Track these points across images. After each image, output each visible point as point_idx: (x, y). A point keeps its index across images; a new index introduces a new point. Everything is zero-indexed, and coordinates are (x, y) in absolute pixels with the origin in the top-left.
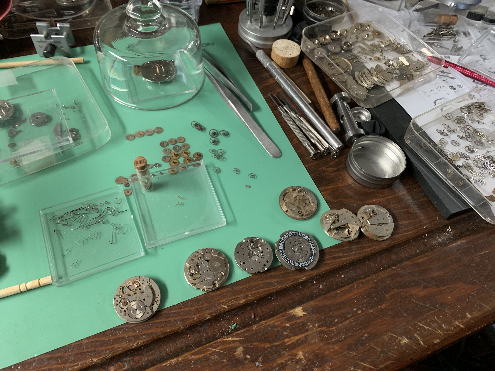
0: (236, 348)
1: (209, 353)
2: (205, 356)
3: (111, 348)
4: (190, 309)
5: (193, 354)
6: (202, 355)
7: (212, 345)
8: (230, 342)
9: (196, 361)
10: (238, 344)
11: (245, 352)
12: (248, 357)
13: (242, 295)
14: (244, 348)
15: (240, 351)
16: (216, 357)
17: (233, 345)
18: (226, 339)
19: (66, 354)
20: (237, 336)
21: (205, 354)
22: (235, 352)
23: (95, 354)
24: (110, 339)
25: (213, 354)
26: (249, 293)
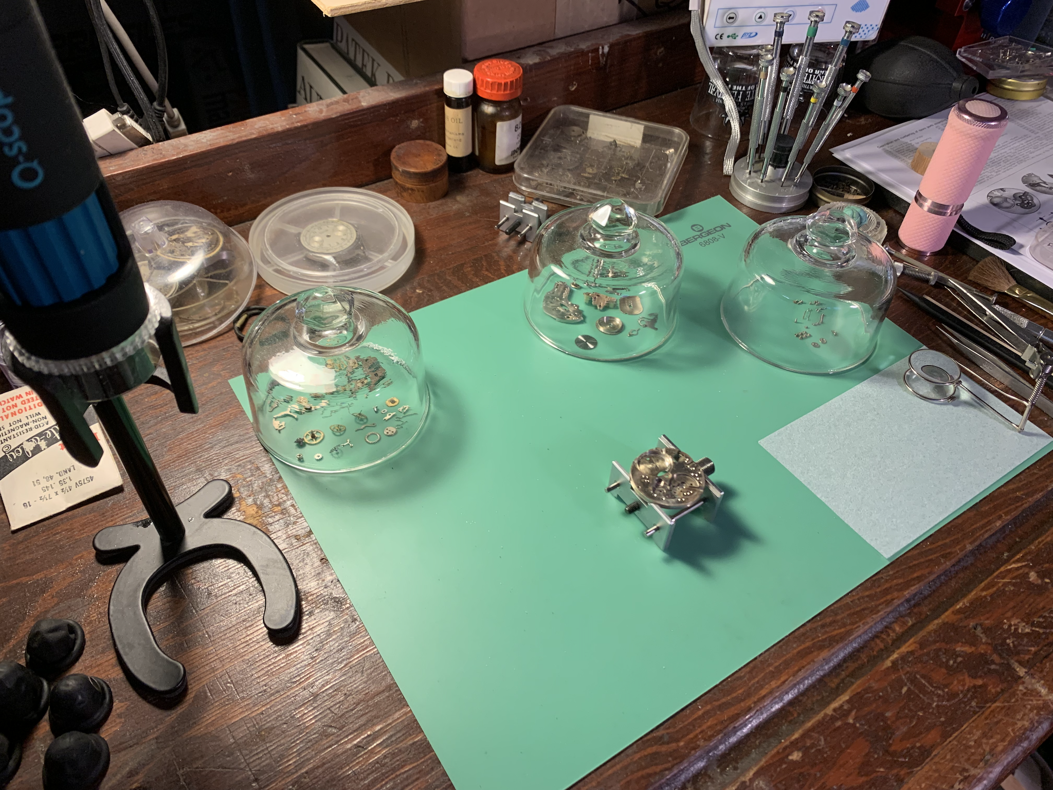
0: (1028, 574)
1: (1000, 585)
2: (997, 589)
3: (885, 601)
4: (945, 541)
5: (982, 590)
6: (995, 589)
7: (997, 577)
8: (1018, 569)
9: (991, 596)
10: (1026, 570)
11: (1042, 575)
12: (1047, 580)
13: (994, 516)
14: (1037, 572)
15: (1033, 576)
16: (1012, 588)
17: (1021, 571)
18: (1009, 567)
19: (839, 617)
20: (1018, 561)
21: (997, 587)
22: (1029, 578)
23: (871, 611)
24: (876, 592)
25: (1005, 584)
26: (1001, 513)
